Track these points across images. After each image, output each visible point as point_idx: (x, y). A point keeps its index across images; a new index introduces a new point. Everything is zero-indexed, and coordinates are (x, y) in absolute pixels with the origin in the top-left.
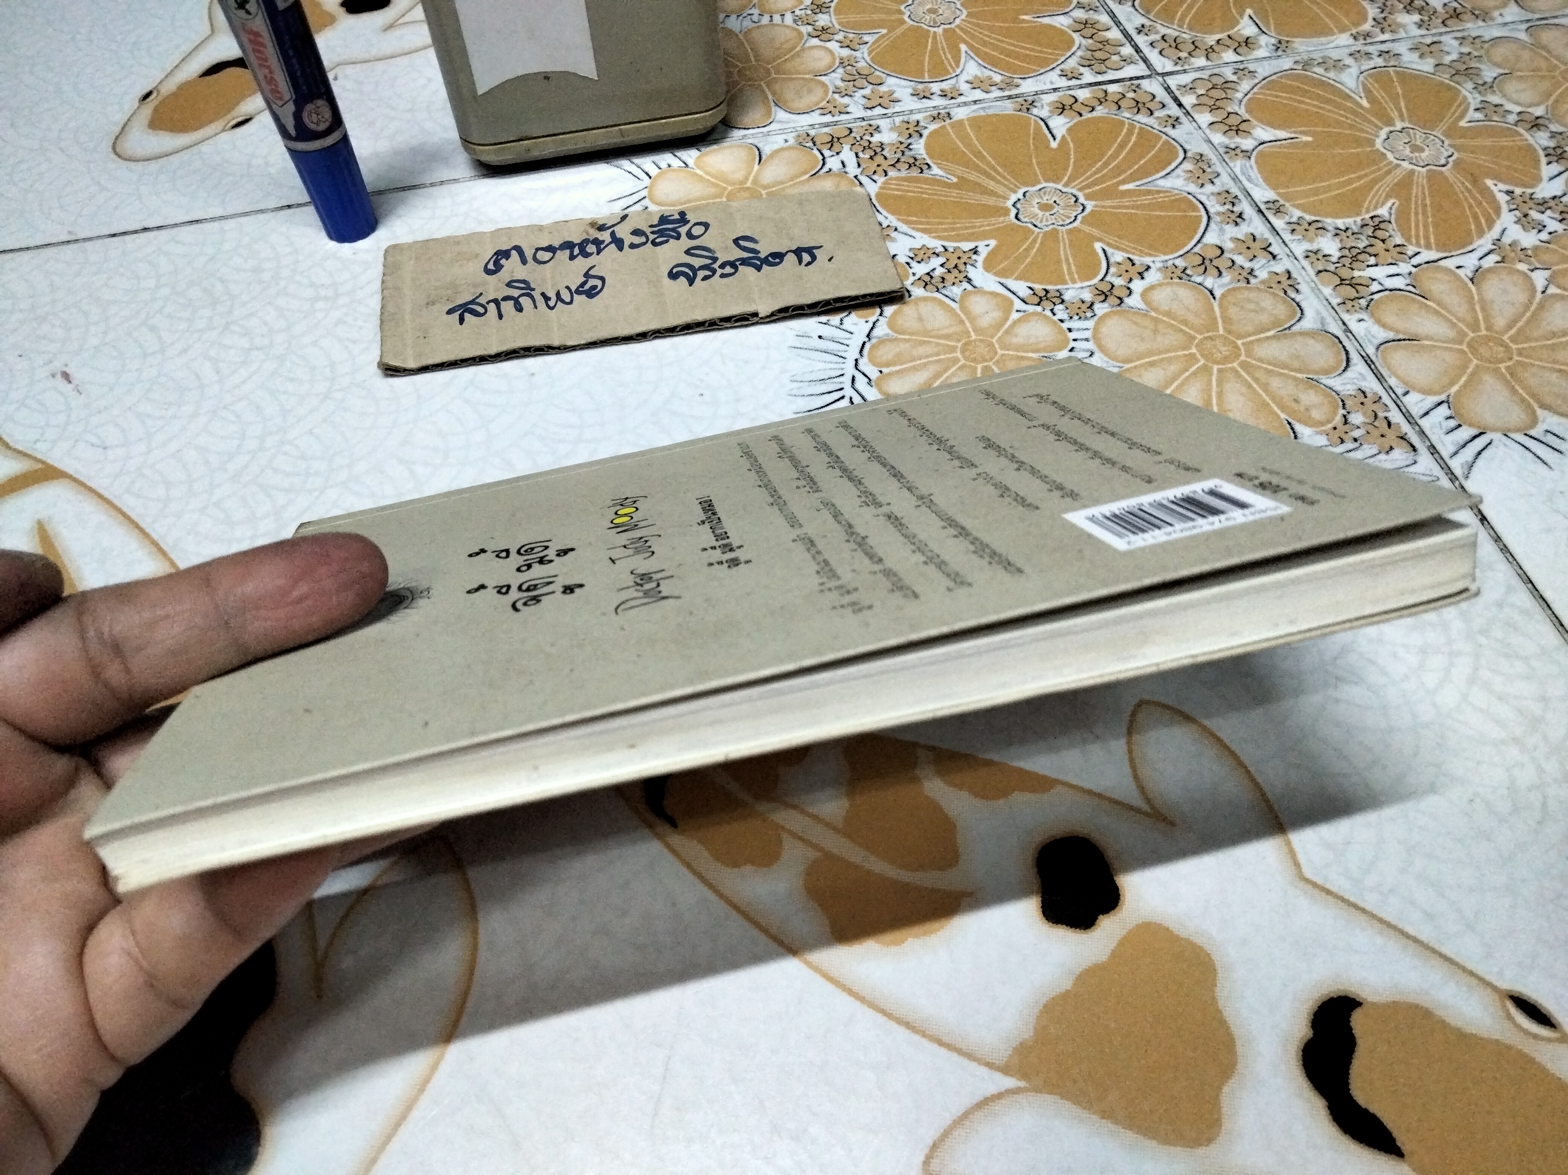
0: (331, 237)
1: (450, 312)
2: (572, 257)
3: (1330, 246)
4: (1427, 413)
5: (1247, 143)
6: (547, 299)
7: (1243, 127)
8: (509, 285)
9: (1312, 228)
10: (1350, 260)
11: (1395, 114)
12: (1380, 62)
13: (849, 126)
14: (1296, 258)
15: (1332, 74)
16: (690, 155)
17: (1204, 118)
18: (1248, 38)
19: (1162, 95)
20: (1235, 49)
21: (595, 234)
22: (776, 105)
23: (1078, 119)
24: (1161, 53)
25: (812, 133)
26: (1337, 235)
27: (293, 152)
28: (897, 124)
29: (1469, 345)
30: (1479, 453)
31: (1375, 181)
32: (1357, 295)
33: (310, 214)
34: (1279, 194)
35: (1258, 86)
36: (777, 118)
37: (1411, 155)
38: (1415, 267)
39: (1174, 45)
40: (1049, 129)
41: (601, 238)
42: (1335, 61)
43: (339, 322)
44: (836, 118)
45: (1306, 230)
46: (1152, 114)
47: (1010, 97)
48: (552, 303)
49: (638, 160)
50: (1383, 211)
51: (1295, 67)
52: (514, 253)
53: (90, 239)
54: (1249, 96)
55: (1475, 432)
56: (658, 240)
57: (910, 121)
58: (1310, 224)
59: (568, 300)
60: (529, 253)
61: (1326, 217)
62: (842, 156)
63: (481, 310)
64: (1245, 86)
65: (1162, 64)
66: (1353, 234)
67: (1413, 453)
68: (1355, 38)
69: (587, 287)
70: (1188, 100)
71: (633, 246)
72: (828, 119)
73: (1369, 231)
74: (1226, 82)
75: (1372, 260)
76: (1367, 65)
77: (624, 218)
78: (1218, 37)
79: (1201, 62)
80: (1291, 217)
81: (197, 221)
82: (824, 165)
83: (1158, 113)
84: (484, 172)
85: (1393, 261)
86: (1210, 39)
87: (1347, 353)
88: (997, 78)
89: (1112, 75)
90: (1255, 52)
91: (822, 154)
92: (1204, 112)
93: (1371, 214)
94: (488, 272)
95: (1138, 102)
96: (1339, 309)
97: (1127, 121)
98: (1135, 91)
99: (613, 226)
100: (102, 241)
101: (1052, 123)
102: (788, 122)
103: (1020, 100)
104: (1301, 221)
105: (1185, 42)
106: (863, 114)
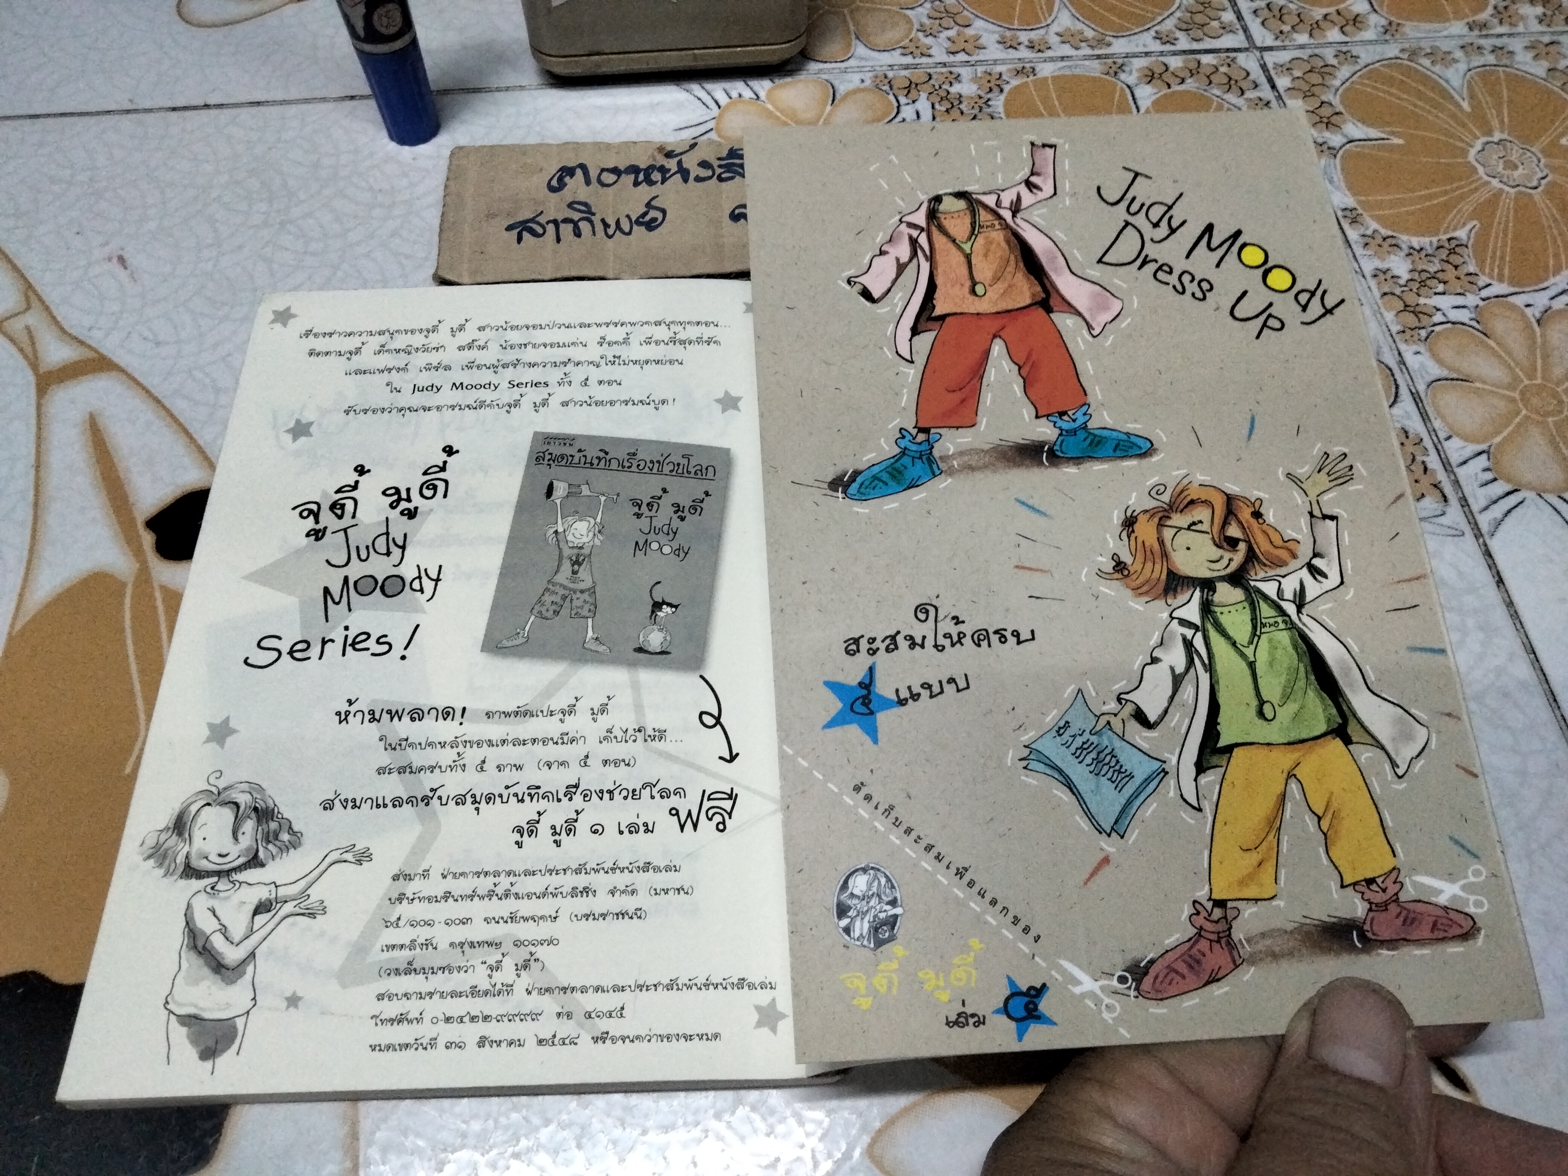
0: (392, 138)
1: (509, 228)
2: (636, 184)
3: (1400, 267)
4: (1465, 462)
5: (1335, 140)
6: (606, 225)
7: (1334, 119)
8: (570, 206)
9: (1386, 245)
10: (1418, 285)
11: (1495, 123)
12: (1491, 59)
13: (929, 70)
14: (1364, 276)
15: (1437, 69)
16: (763, 86)
17: (1296, 104)
18: (1358, 15)
19: (1257, 74)
20: (1342, 28)
21: (661, 161)
22: (857, 38)
23: (1166, 91)
24: (1263, 23)
25: (890, 74)
26: (1410, 254)
27: (361, 53)
28: (979, 75)
29: (1522, 393)
30: (1509, 511)
31: (1462, 198)
32: (1418, 324)
33: (370, 109)
34: (1359, 202)
35: (1359, 74)
36: (857, 53)
37: (1503, 172)
38: (1483, 300)
39: (1278, 15)
40: (1134, 99)
41: (667, 166)
42: (1445, 53)
43: (394, 234)
44: (918, 61)
45: (1380, 246)
46: (1243, 93)
47: (1099, 57)
48: (611, 231)
49: (709, 86)
50: (1461, 234)
51: (1401, 55)
52: (579, 172)
53: (150, 110)
54: (1348, 84)
55: (1508, 487)
56: (723, 176)
57: (993, 72)
58: (1384, 239)
59: (627, 229)
60: (593, 173)
61: (1401, 232)
62: (919, 105)
63: (540, 230)
64: (1345, 72)
65: (1262, 36)
66: (1426, 255)
67: (1443, 503)
68: (1471, 29)
69: (647, 218)
70: (1283, 82)
71: (698, 179)
72: (909, 60)
73: (1443, 254)
74: (1327, 66)
75: (1441, 288)
76: (1477, 61)
77: (693, 146)
78: (1325, 11)
79: (1302, 38)
80: (1367, 229)
81: (258, 103)
82: (898, 113)
83: (1249, 94)
84: (551, 81)
85: (1462, 291)
86: (1318, 13)
87: (1397, 387)
88: (1089, 33)
89: (1208, 44)
90: (1363, 33)
91: (898, 101)
92: (1296, 98)
93: (1448, 236)
94: (552, 189)
95: (1230, 79)
96: (1397, 338)
97: (1215, 99)
98: (1229, 65)
99: (681, 154)
100: (162, 114)
101: (1138, 93)
102: (866, 59)
103: (1110, 61)
104: (1376, 235)
105: (1289, 13)
106: (945, 58)
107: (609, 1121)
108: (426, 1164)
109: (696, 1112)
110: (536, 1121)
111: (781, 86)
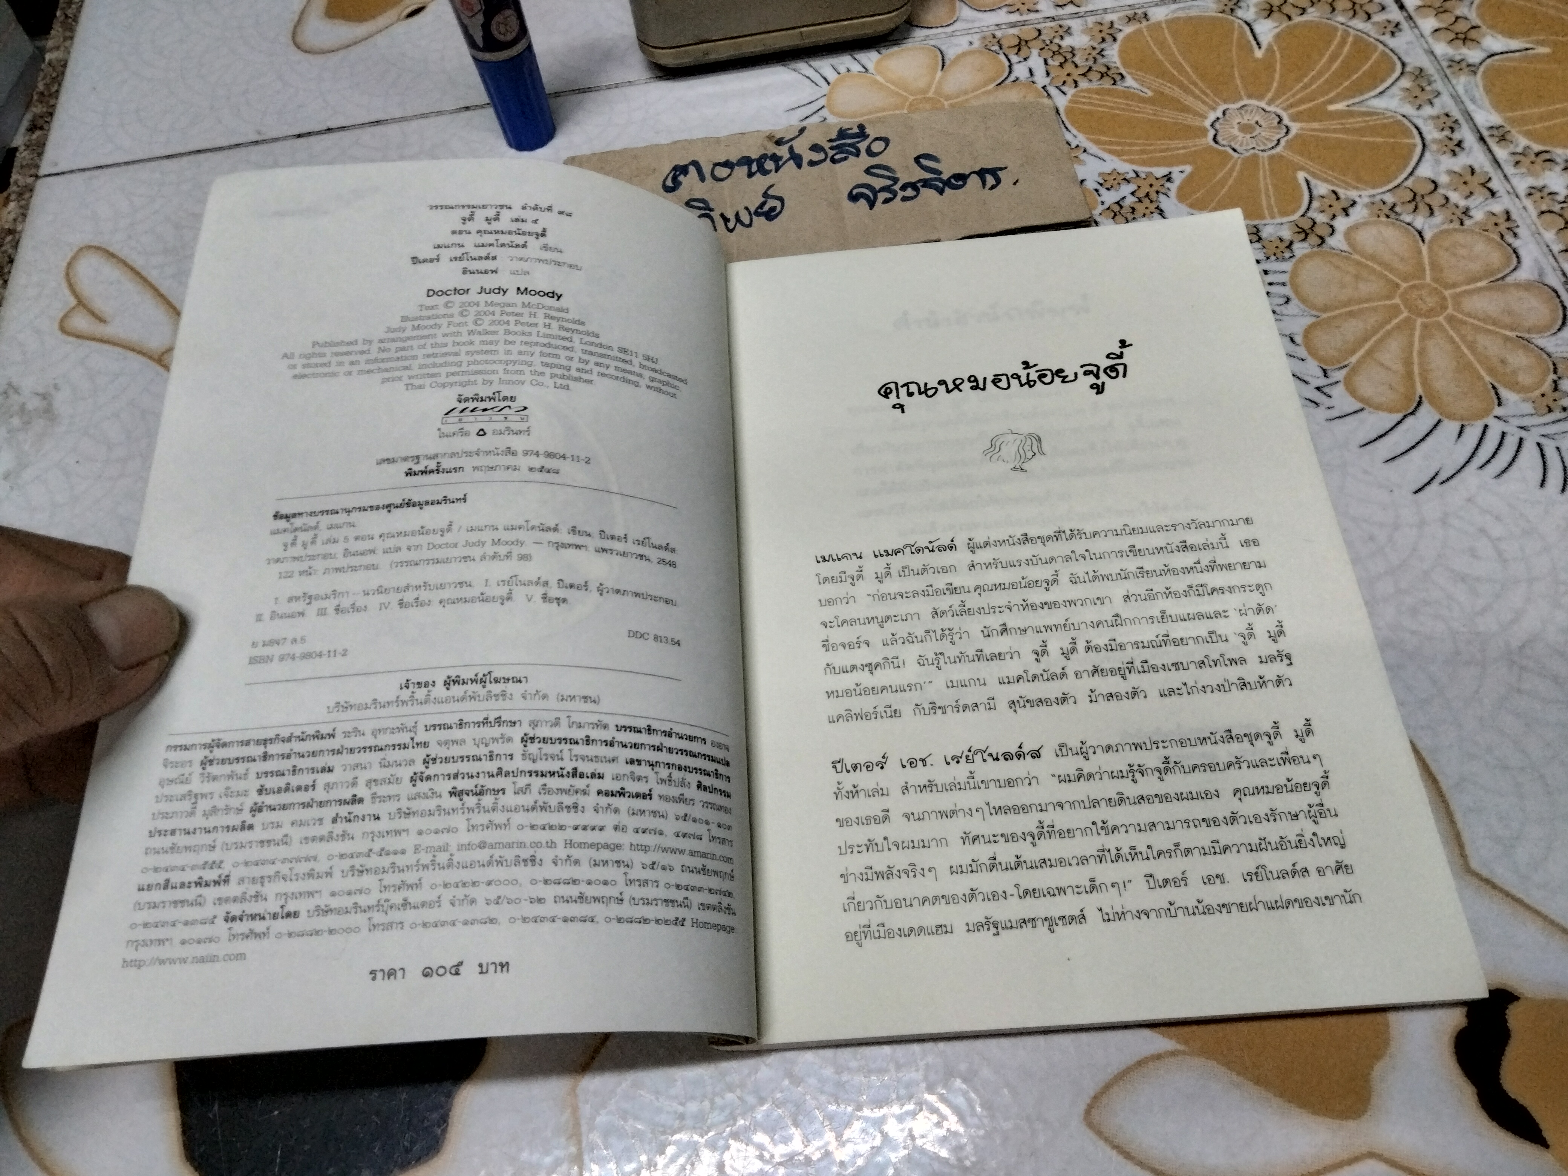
0: (510, 144)
2: (750, 175)
3: (1557, 182)
5: (1474, 55)
6: (726, 220)
7: (1473, 34)
8: (688, 204)
9: (1539, 160)
13: (1038, 26)
14: (1517, 196)
16: (870, 58)
17: (1428, 24)
21: (773, 149)
23: (1286, 23)
25: (999, 34)
26: (1566, 168)
27: (475, 59)
28: (1090, 25)
33: (489, 118)
34: (1504, 118)
36: (962, 16)
40: (1254, 35)
41: (779, 154)
44: (1024, 17)
45: (1532, 162)
46: (1369, 17)
48: (731, 225)
49: (817, 63)
52: (692, 169)
53: (277, 140)
56: (837, 157)
57: (1104, 21)
58: (1537, 155)
59: (747, 222)
60: (707, 170)
61: (1556, 146)
62: (1030, 62)
69: (766, 208)
71: (812, 163)
72: (1016, 17)
77: (802, 131)
80: (1517, 145)
81: (378, 122)
82: (1010, 72)
83: (1377, 18)
84: (660, 74)
87: (1564, 309)
91: (1009, 60)
92: (1428, 16)
94: (668, 190)
95: (1354, 3)
96: (1560, 258)
97: (1340, 26)
99: (791, 140)
100: (289, 142)
101: (1258, 28)
102: (973, 21)
104: (1527, 152)
106: (1053, 12)
107: (823, 1098)
108: (647, 1147)
109: (908, 1086)
110: (751, 1100)
111: (888, 56)
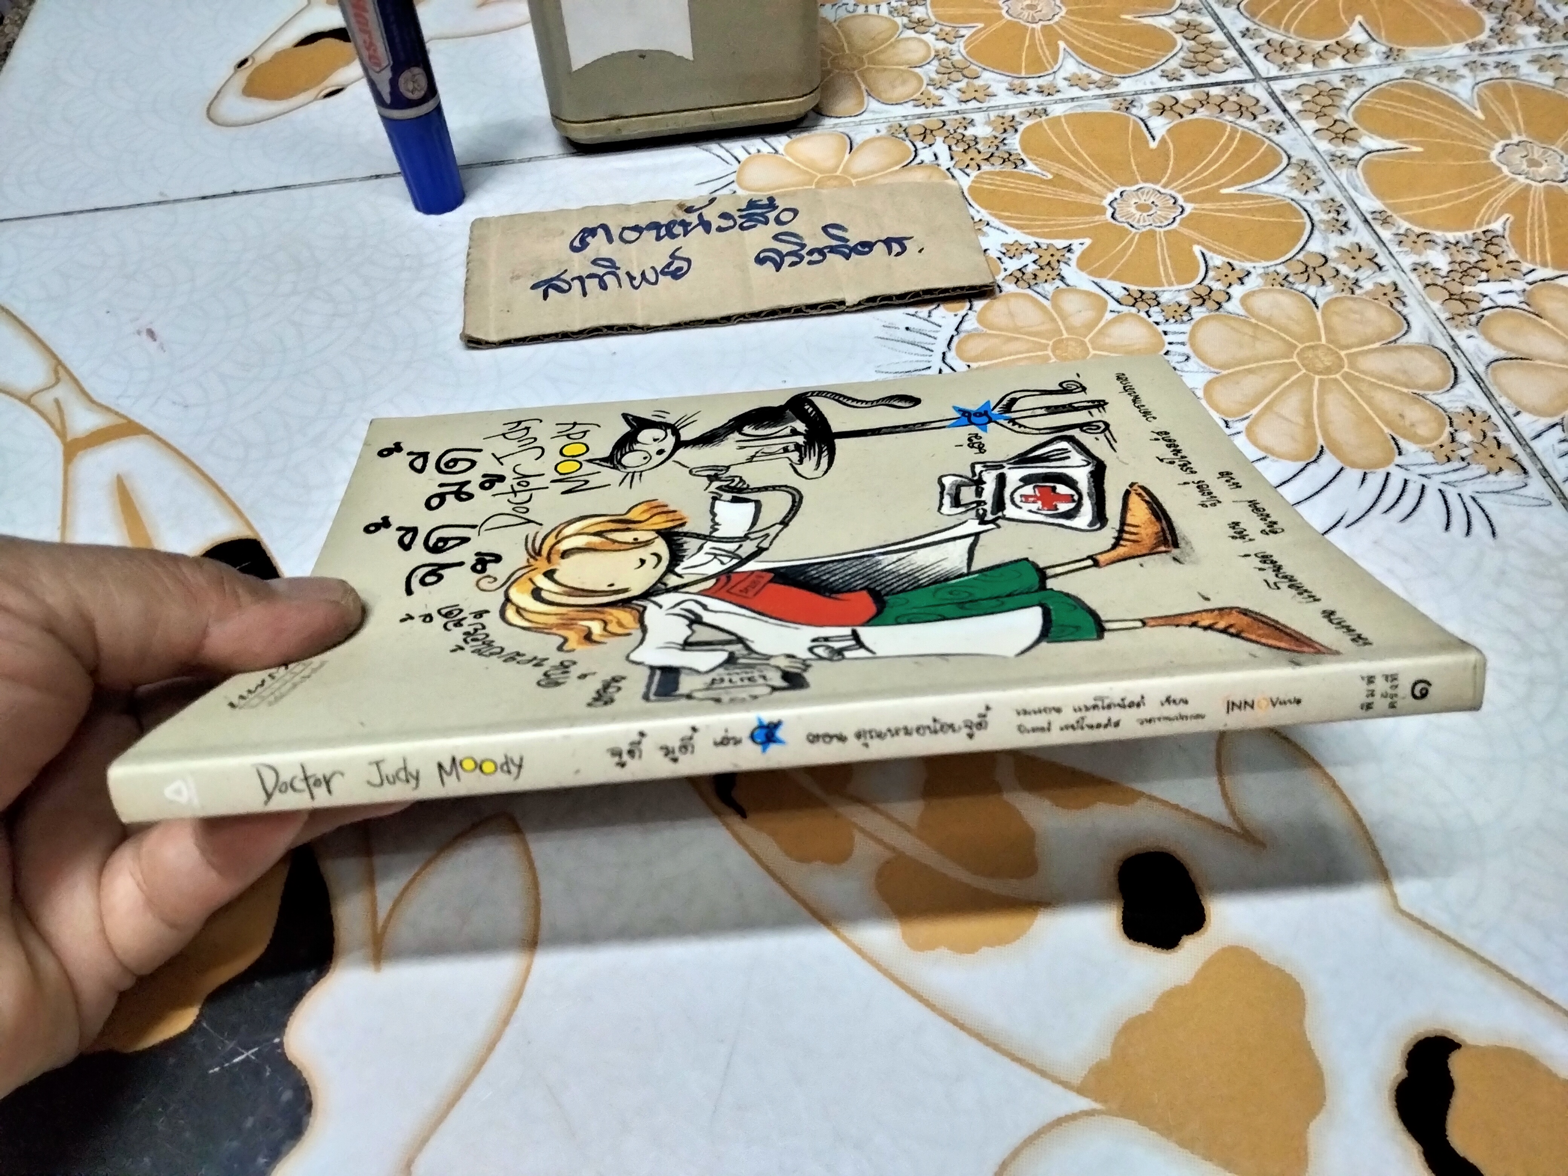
0: (418, 208)
1: (534, 287)
2: (659, 238)
3: (1439, 260)
4: (1539, 435)
5: (1354, 152)
6: (632, 278)
7: (1350, 135)
8: (594, 262)
9: (1421, 241)
10: (1460, 275)
11: (1512, 128)
12: (1496, 73)
13: (943, 118)
14: (1403, 271)
15: (1444, 84)
16: (780, 142)
17: (1310, 125)
18: (1357, 45)
19: (1265, 99)
20: (1343, 56)
21: (682, 216)
22: (869, 95)
23: (1178, 120)
24: (1265, 57)
25: (905, 124)
26: (1446, 248)
27: (386, 119)
28: (992, 118)
32: (1467, 311)
33: (397, 185)
34: (1387, 205)
35: (1368, 94)
36: (870, 108)
37: (1528, 169)
38: (1530, 284)
39: (1279, 50)
40: (1148, 129)
41: (688, 220)
42: (1449, 71)
43: (423, 293)
44: (930, 110)
45: (1415, 242)
46: (1255, 118)
47: (1108, 96)
48: (636, 283)
49: (728, 145)
50: (1497, 226)
51: (1407, 76)
52: (601, 232)
53: (180, 201)
54: (1357, 104)
56: (745, 225)
57: (1006, 115)
58: (1418, 236)
59: (653, 280)
60: (615, 232)
61: (1436, 229)
62: (935, 148)
63: (565, 287)
64: (1353, 93)
65: (1266, 68)
66: (1464, 248)
67: (1523, 476)
68: (1471, 49)
69: (672, 268)
70: (1293, 106)
71: (720, 229)
72: (922, 110)
73: (1481, 245)
74: (1333, 89)
75: (1484, 276)
76: (1483, 76)
77: (712, 201)
78: (1325, 43)
79: (1306, 67)
80: (1399, 228)
81: (286, 187)
82: (916, 156)
83: (1262, 118)
84: (573, 150)
85: (1507, 278)
86: (1319, 45)
87: (1455, 369)
88: (1096, 76)
89: (1213, 78)
90: (1364, 60)
91: (914, 146)
92: (1309, 118)
93: (1484, 229)
94: (574, 249)
95: (1241, 106)
96: (1448, 325)
97: (1229, 124)
98: (1238, 95)
99: (701, 208)
100: (192, 203)
101: (1151, 124)
102: (880, 112)
103: (1119, 99)
104: (1409, 233)
105: (1291, 47)
106: (957, 107)
111: (798, 140)
